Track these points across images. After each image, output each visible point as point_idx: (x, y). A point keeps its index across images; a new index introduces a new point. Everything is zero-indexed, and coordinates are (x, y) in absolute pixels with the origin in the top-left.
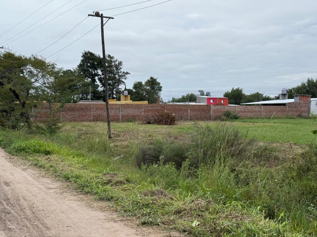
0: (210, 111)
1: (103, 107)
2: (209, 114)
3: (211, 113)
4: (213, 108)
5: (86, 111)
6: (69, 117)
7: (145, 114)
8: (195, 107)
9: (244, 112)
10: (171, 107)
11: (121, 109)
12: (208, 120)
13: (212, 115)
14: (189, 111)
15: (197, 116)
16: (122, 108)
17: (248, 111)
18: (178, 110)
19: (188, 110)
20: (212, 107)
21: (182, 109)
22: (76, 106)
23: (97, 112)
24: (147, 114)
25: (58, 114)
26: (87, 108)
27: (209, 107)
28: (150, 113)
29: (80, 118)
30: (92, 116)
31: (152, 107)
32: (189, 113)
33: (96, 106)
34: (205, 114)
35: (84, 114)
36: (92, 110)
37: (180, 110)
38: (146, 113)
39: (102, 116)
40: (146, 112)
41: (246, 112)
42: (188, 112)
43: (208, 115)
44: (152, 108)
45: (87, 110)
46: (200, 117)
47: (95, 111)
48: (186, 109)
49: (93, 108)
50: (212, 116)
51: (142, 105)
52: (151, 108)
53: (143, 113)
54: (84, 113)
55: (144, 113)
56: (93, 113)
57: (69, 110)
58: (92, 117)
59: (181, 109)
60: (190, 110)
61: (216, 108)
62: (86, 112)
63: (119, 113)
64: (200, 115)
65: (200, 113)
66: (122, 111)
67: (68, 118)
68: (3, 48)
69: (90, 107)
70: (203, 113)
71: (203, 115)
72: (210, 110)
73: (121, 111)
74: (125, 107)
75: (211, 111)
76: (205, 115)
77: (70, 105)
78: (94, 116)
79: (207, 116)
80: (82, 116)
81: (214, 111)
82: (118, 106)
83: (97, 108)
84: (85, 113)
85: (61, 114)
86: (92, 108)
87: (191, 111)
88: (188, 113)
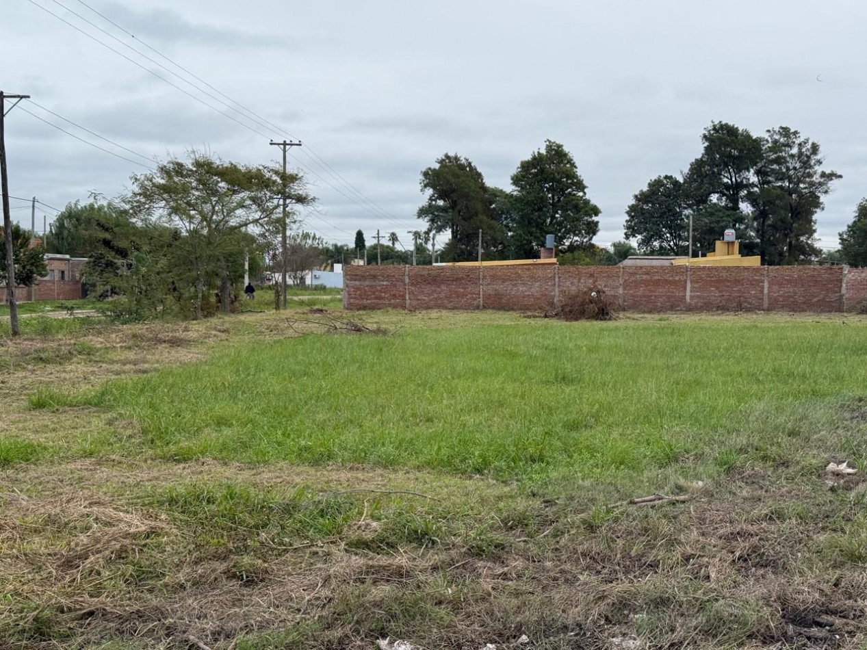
0: (841, 286)
1: (509, 274)
2: (837, 294)
3: (844, 291)
4: (850, 276)
5: (467, 284)
6: (426, 298)
7: (626, 292)
8: (787, 274)
10: (705, 273)
11: (557, 280)
12: (830, 312)
13: (847, 296)
14: (766, 285)
15: (792, 299)
16: (559, 278)
18: (729, 281)
19: (763, 282)
20: (846, 272)
21: (744, 279)
22: (442, 271)
23: (495, 286)
24: (631, 292)
25: (400, 291)
26: (469, 276)
27: (836, 272)
28: (641, 289)
29: (451, 300)
30: (481, 296)
31: (648, 274)
32: (766, 291)
33: (492, 273)
34: (823, 292)
35: (462, 290)
36: (481, 281)
37: (737, 282)
38: (629, 290)
39: (508, 297)
40: (627, 288)
42: (763, 287)
43: (833, 297)
44: (648, 277)
45: (469, 281)
46: (804, 303)
47: (489, 284)
48: (757, 280)
49: (484, 277)
50: (846, 299)
51: (618, 270)
52: (644, 277)
53: (621, 291)
54: (462, 288)
55: (625, 289)
56: (484, 289)
57: (425, 281)
58: (481, 300)
59: (737, 278)
60: (769, 282)
61: (863, 275)
62: (467, 286)
63: (554, 290)
64: (804, 297)
65: (802, 289)
66: (561, 284)
67: (424, 300)
68: (300, 145)
69: (477, 274)
70: (813, 290)
71: (814, 297)
72: (841, 281)
73: (557, 283)
74: (570, 274)
75: (844, 285)
76: (822, 296)
77: (428, 269)
78: (487, 297)
79: (827, 300)
80: (458, 297)
81: (852, 286)
82: (549, 271)
83: (494, 278)
84: (465, 288)
85: (407, 292)
86: (481, 277)
87: (771, 284)
88: (762, 292)
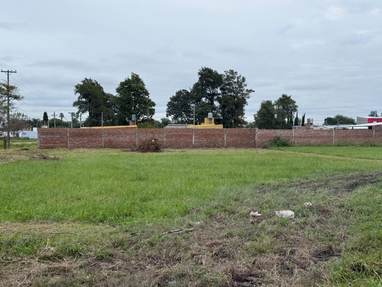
0: (255, 137)
1: (116, 132)
2: (254, 140)
3: (256, 139)
4: (258, 133)
5: (96, 136)
6: (77, 143)
7: (167, 140)
8: (234, 132)
9: (304, 137)
10: (200, 131)
11: (137, 134)
12: (251, 148)
13: (257, 141)
14: (225, 136)
15: (236, 143)
16: (138, 133)
17: (311, 137)
18: (210, 135)
19: (224, 135)
20: (257, 131)
21: (216, 134)
22: (84, 131)
23: (109, 137)
24: (169, 140)
25: (65, 140)
26: (97, 133)
27: (253, 131)
28: (174, 138)
29: (89, 144)
30: (103, 142)
31: (176, 132)
32: (225, 139)
33: (108, 131)
34: (248, 139)
35: (94, 139)
36: (103, 135)
37: (213, 135)
38: (168, 139)
39: (115, 142)
40: (168, 138)
41: (307, 137)
42: (224, 137)
43: (252, 141)
44: (176, 133)
45: (97, 135)
46: (241, 144)
47: (106, 137)
48: (221, 135)
49: (104, 133)
50: (257, 142)
51: (164, 130)
52: (175, 133)
53: (165, 139)
54: (94, 138)
55: (166, 138)
56: (104, 139)
57: (77, 135)
58: (103, 144)
59: (214, 134)
60: (226, 135)
61: (264, 132)
62: (96, 137)
63: (136, 139)
64: (240, 141)
65: (240, 138)
66: (139, 136)
67: (76, 144)
68: (16, 72)
69: (101, 132)
70: (244, 138)
71: (245, 141)
72: (255, 135)
73: (137, 136)
74: (143, 132)
75: (256, 137)
76: (248, 141)
77: (78, 130)
78: (106, 142)
79: (250, 143)
80: (92, 142)
81: (259, 137)
82: (133, 131)
83: (109, 134)
84: (96, 139)
85: (68, 140)
86: (103, 133)
87: (227, 136)
